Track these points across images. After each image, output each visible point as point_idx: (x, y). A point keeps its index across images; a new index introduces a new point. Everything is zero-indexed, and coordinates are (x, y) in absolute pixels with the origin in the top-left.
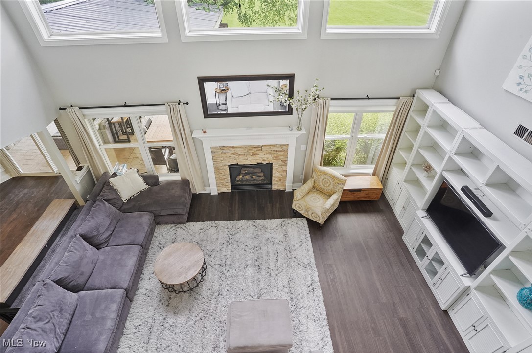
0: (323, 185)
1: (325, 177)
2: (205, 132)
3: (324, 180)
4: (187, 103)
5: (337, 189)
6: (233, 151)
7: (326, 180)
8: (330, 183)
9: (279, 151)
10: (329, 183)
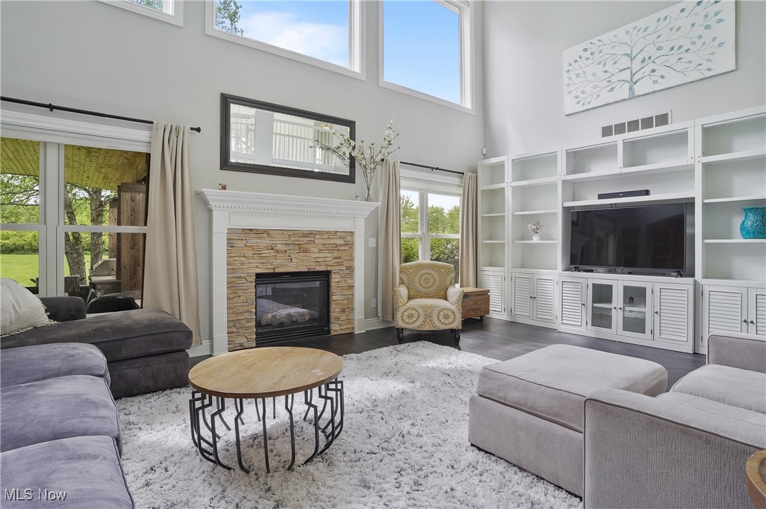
0: (423, 287)
1: (424, 272)
2: (224, 188)
3: (423, 278)
4: (198, 130)
5: (448, 283)
6: (266, 242)
7: (426, 276)
8: (434, 278)
9: (342, 245)
10: (432, 280)
